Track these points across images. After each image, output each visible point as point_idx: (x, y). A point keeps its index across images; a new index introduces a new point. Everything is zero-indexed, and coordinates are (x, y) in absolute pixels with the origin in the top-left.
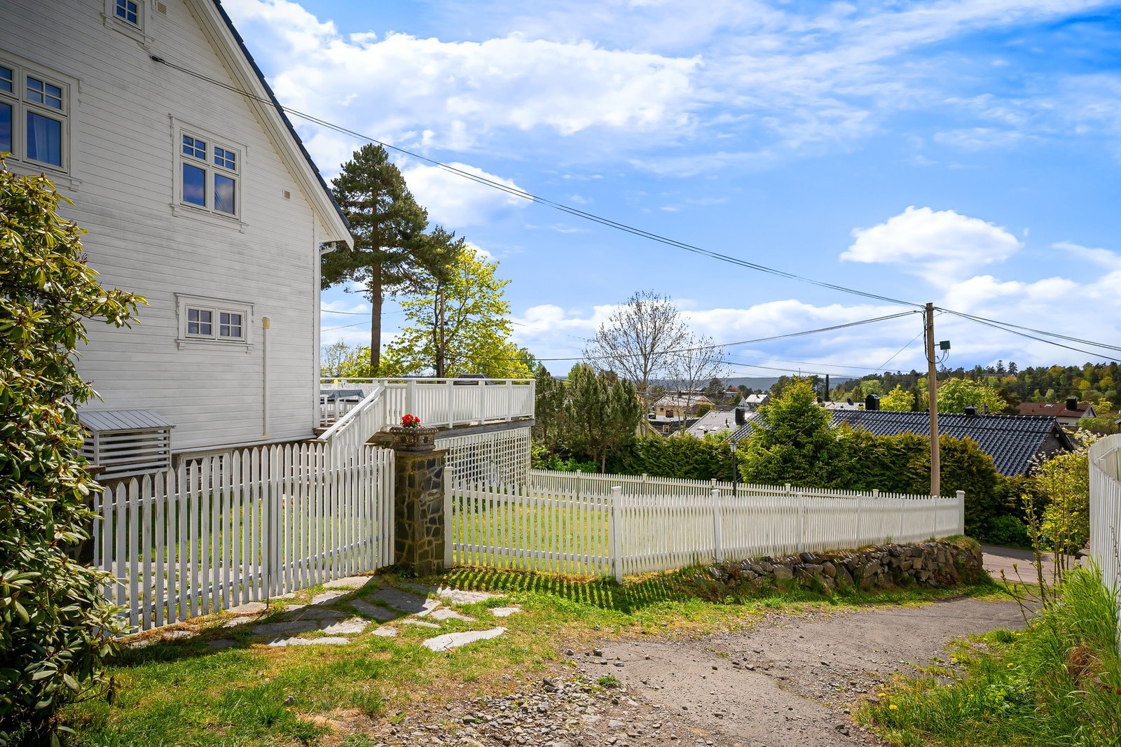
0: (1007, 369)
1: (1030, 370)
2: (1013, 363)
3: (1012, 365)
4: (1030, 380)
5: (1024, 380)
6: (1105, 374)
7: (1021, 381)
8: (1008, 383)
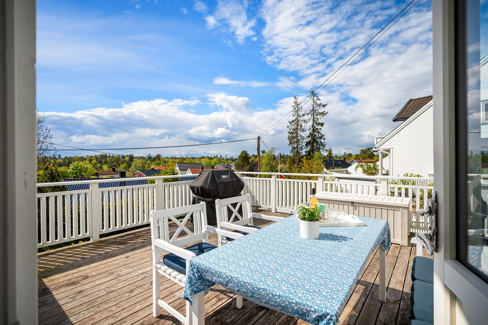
0: (57, 157)
1: (66, 158)
2: (60, 155)
3: (59, 155)
4: (68, 161)
5: (65, 161)
6: (94, 159)
7: (64, 162)
8: (59, 162)
